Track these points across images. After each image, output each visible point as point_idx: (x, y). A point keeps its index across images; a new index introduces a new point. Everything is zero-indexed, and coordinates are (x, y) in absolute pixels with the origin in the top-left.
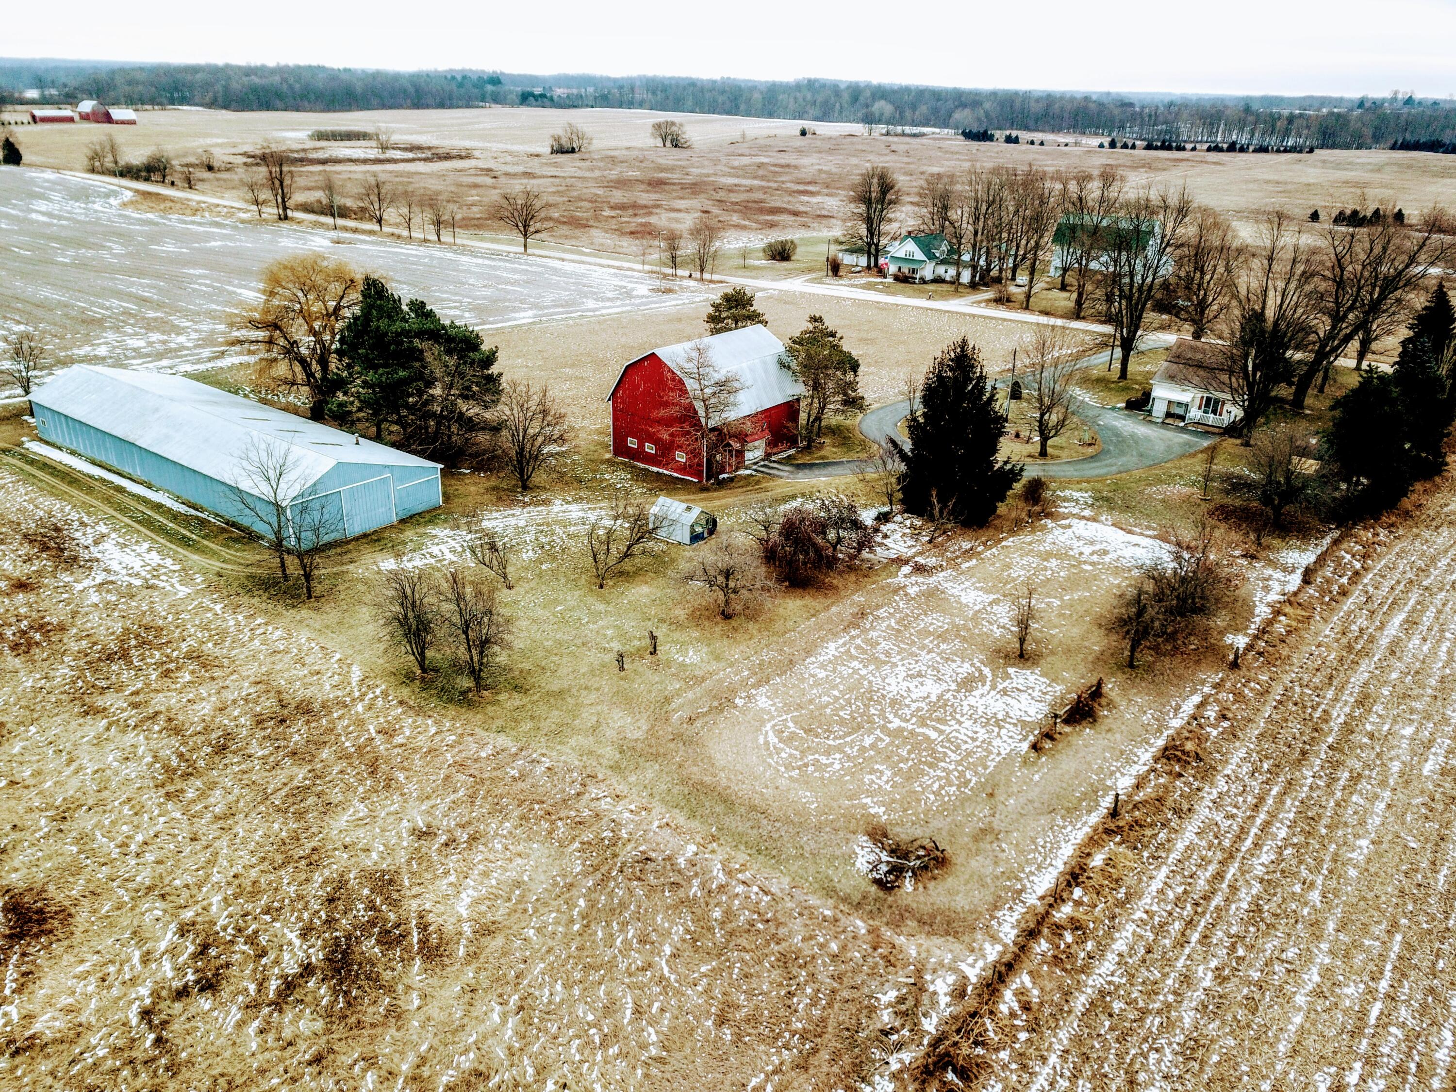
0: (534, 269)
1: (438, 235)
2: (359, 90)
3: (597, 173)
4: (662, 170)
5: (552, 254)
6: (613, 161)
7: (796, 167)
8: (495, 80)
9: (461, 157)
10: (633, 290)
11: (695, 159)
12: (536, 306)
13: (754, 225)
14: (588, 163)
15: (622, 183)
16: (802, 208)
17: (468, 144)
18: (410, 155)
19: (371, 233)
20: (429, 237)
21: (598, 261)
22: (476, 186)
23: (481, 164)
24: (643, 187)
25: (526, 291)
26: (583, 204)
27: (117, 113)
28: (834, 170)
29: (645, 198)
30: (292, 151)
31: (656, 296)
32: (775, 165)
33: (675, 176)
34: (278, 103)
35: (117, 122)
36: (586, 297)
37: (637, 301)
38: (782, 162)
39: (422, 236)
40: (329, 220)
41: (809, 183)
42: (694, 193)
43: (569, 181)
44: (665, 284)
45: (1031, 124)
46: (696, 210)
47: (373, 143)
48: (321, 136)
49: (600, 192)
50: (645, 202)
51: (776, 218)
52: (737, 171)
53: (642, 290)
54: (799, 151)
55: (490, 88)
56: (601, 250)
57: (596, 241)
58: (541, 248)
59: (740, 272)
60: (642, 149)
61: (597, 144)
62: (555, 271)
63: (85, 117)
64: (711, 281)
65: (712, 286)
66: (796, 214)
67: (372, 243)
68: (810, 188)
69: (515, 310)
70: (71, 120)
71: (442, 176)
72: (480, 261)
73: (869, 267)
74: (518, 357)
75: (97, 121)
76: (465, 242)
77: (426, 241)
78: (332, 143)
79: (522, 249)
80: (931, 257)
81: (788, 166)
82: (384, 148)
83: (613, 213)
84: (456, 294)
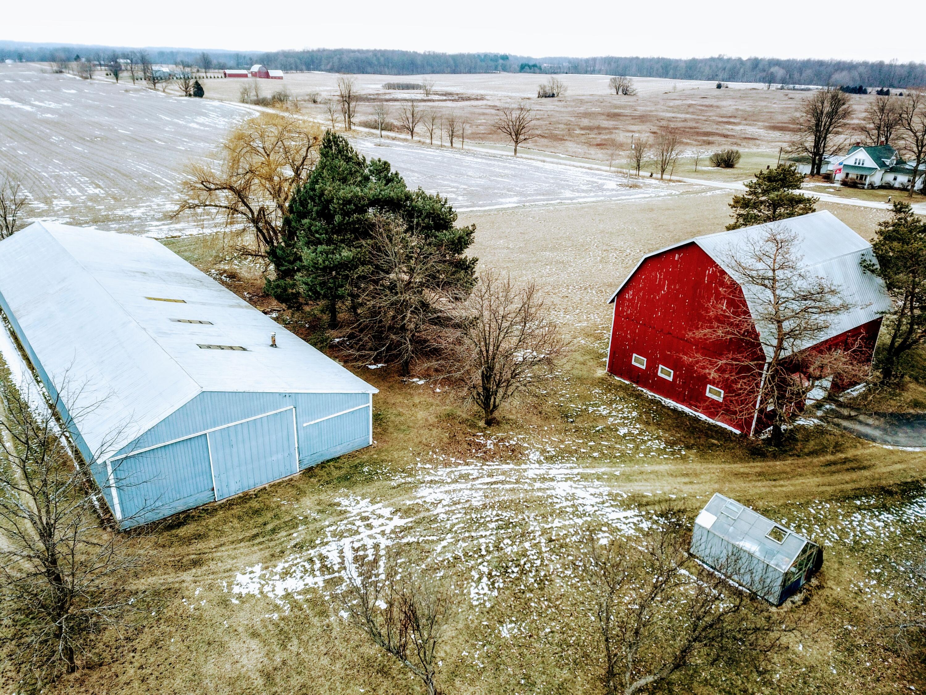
0: (521, 167)
1: (451, 143)
2: (419, 62)
3: (570, 109)
4: (616, 107)
5: (536, 157)
6: (582, 102)
7: (718, 107)
8: (505, 58)
9: (477, 99)
10: (603, 184)
11: (639, 102)
12: (520, 194)
13: (694, 143)
14: (563, 103)
15: (586, 115)
16: (729, 133)
17: (482, 92)
18: (444, 98)
19: (406, 140)
20: (444, 144)
21: (572, 163)
22: (484, 114)
23: (489, 103)
24: (603, 117)
25: (513, 182)
26: (560, 126)
27: (272, 73)
28: (748, 109)
29: (605, 123)
30: (370, 95)
31: (624, 191)
32: (702, 106)
33: (627, 111)
34: (369, 69)
35: (272, 78)
36: (565, 189)
37: (608, 193)
38: (707, 103)
39: (439, 143)
40: (377, 132)
41: (730, 117)
42: (643, 122)
43: (549, 113)
44: (631, 181)
45: (896, 83)
46: (646, 132)
47: (422, 91)
48: (390, 86)
49: (573, 119)
50: (606, 126)
51: (710, 139)
52: (672, 109)
53: (612, 184)
54: (717, 98)
55: (501, 61)
56: (573, 156)
57: (569, 149)
58: (527, 153)
59: (693, 175)
60: (601, 96)
61: (569, 93)
62: (537, 169)
63: (254, 75)
64: (670, 180)
65: (671, 184)
66: (726, 136)
67: (403, 146)
68: (732, 120)
69: (502, 196)
70: (245, 76)
71: (462, 108)
72: (479, 160)
73: (812, 174)
74: (500, 238)
75: (260, 77)
76: (470, 148)
77: (442, 146)
78: (397, 91)
79: (513, 154)
80: (882, 165)
81: (711, 106)
82: (427, 94)
83: (583, 132)
84: (455, 182)
